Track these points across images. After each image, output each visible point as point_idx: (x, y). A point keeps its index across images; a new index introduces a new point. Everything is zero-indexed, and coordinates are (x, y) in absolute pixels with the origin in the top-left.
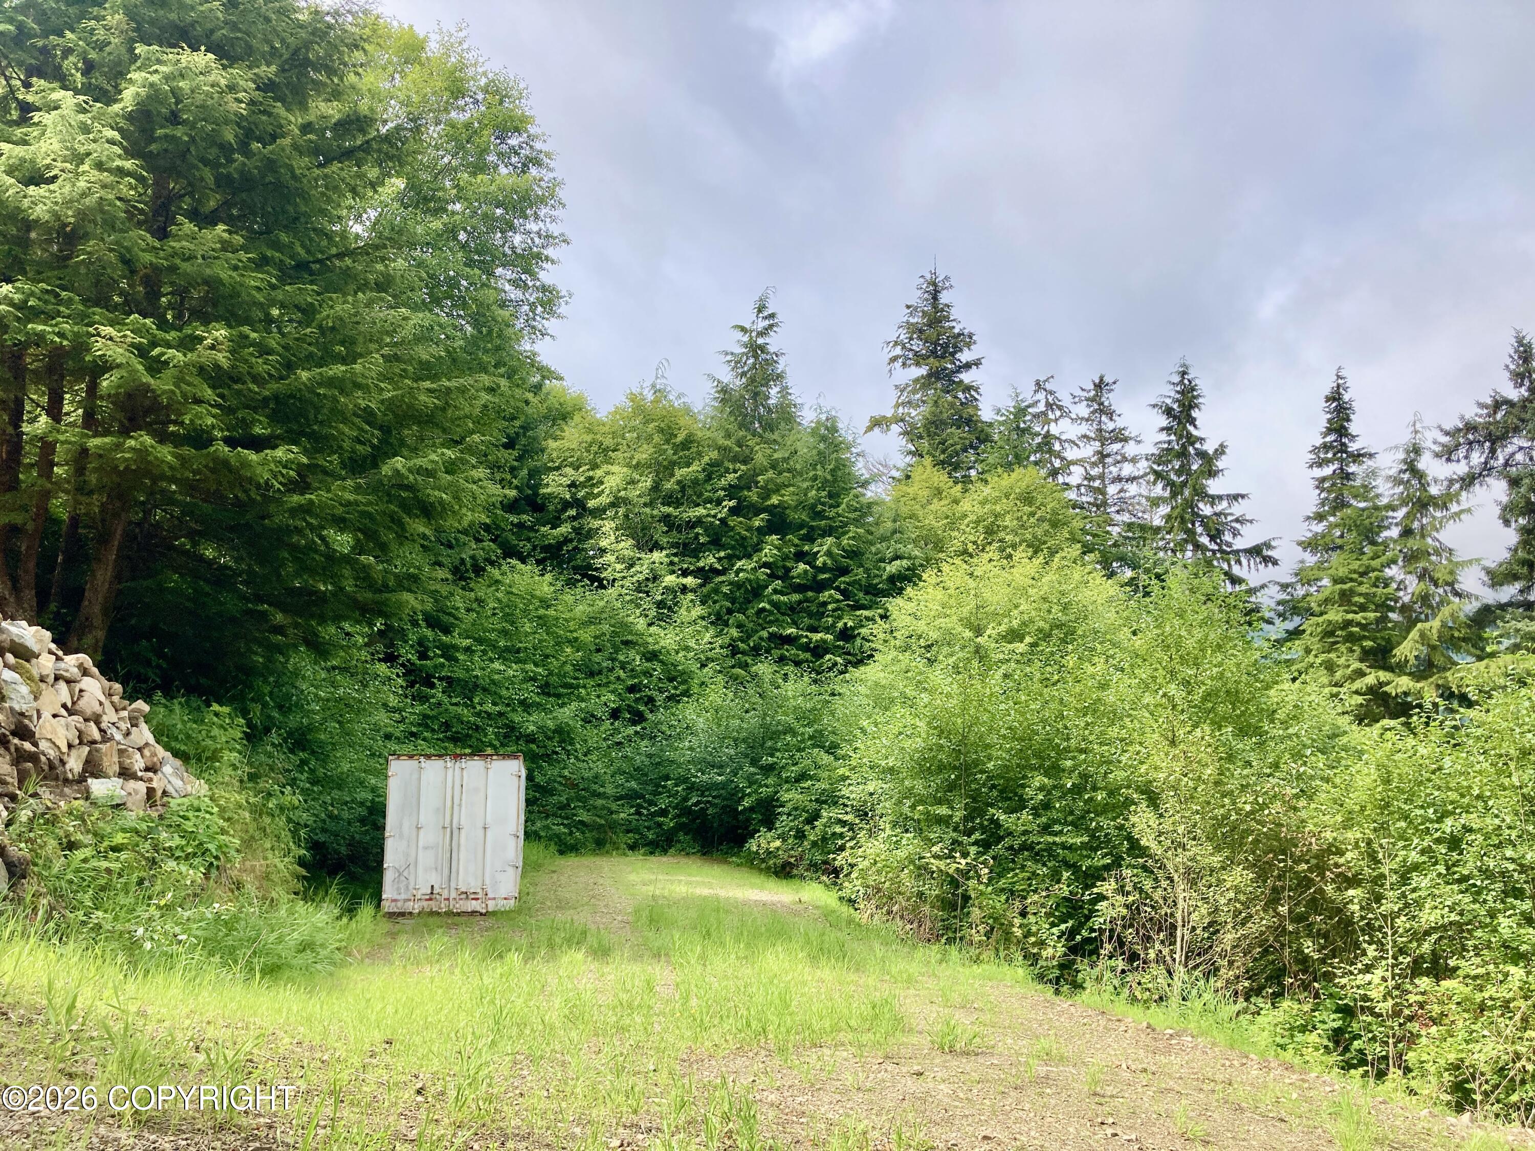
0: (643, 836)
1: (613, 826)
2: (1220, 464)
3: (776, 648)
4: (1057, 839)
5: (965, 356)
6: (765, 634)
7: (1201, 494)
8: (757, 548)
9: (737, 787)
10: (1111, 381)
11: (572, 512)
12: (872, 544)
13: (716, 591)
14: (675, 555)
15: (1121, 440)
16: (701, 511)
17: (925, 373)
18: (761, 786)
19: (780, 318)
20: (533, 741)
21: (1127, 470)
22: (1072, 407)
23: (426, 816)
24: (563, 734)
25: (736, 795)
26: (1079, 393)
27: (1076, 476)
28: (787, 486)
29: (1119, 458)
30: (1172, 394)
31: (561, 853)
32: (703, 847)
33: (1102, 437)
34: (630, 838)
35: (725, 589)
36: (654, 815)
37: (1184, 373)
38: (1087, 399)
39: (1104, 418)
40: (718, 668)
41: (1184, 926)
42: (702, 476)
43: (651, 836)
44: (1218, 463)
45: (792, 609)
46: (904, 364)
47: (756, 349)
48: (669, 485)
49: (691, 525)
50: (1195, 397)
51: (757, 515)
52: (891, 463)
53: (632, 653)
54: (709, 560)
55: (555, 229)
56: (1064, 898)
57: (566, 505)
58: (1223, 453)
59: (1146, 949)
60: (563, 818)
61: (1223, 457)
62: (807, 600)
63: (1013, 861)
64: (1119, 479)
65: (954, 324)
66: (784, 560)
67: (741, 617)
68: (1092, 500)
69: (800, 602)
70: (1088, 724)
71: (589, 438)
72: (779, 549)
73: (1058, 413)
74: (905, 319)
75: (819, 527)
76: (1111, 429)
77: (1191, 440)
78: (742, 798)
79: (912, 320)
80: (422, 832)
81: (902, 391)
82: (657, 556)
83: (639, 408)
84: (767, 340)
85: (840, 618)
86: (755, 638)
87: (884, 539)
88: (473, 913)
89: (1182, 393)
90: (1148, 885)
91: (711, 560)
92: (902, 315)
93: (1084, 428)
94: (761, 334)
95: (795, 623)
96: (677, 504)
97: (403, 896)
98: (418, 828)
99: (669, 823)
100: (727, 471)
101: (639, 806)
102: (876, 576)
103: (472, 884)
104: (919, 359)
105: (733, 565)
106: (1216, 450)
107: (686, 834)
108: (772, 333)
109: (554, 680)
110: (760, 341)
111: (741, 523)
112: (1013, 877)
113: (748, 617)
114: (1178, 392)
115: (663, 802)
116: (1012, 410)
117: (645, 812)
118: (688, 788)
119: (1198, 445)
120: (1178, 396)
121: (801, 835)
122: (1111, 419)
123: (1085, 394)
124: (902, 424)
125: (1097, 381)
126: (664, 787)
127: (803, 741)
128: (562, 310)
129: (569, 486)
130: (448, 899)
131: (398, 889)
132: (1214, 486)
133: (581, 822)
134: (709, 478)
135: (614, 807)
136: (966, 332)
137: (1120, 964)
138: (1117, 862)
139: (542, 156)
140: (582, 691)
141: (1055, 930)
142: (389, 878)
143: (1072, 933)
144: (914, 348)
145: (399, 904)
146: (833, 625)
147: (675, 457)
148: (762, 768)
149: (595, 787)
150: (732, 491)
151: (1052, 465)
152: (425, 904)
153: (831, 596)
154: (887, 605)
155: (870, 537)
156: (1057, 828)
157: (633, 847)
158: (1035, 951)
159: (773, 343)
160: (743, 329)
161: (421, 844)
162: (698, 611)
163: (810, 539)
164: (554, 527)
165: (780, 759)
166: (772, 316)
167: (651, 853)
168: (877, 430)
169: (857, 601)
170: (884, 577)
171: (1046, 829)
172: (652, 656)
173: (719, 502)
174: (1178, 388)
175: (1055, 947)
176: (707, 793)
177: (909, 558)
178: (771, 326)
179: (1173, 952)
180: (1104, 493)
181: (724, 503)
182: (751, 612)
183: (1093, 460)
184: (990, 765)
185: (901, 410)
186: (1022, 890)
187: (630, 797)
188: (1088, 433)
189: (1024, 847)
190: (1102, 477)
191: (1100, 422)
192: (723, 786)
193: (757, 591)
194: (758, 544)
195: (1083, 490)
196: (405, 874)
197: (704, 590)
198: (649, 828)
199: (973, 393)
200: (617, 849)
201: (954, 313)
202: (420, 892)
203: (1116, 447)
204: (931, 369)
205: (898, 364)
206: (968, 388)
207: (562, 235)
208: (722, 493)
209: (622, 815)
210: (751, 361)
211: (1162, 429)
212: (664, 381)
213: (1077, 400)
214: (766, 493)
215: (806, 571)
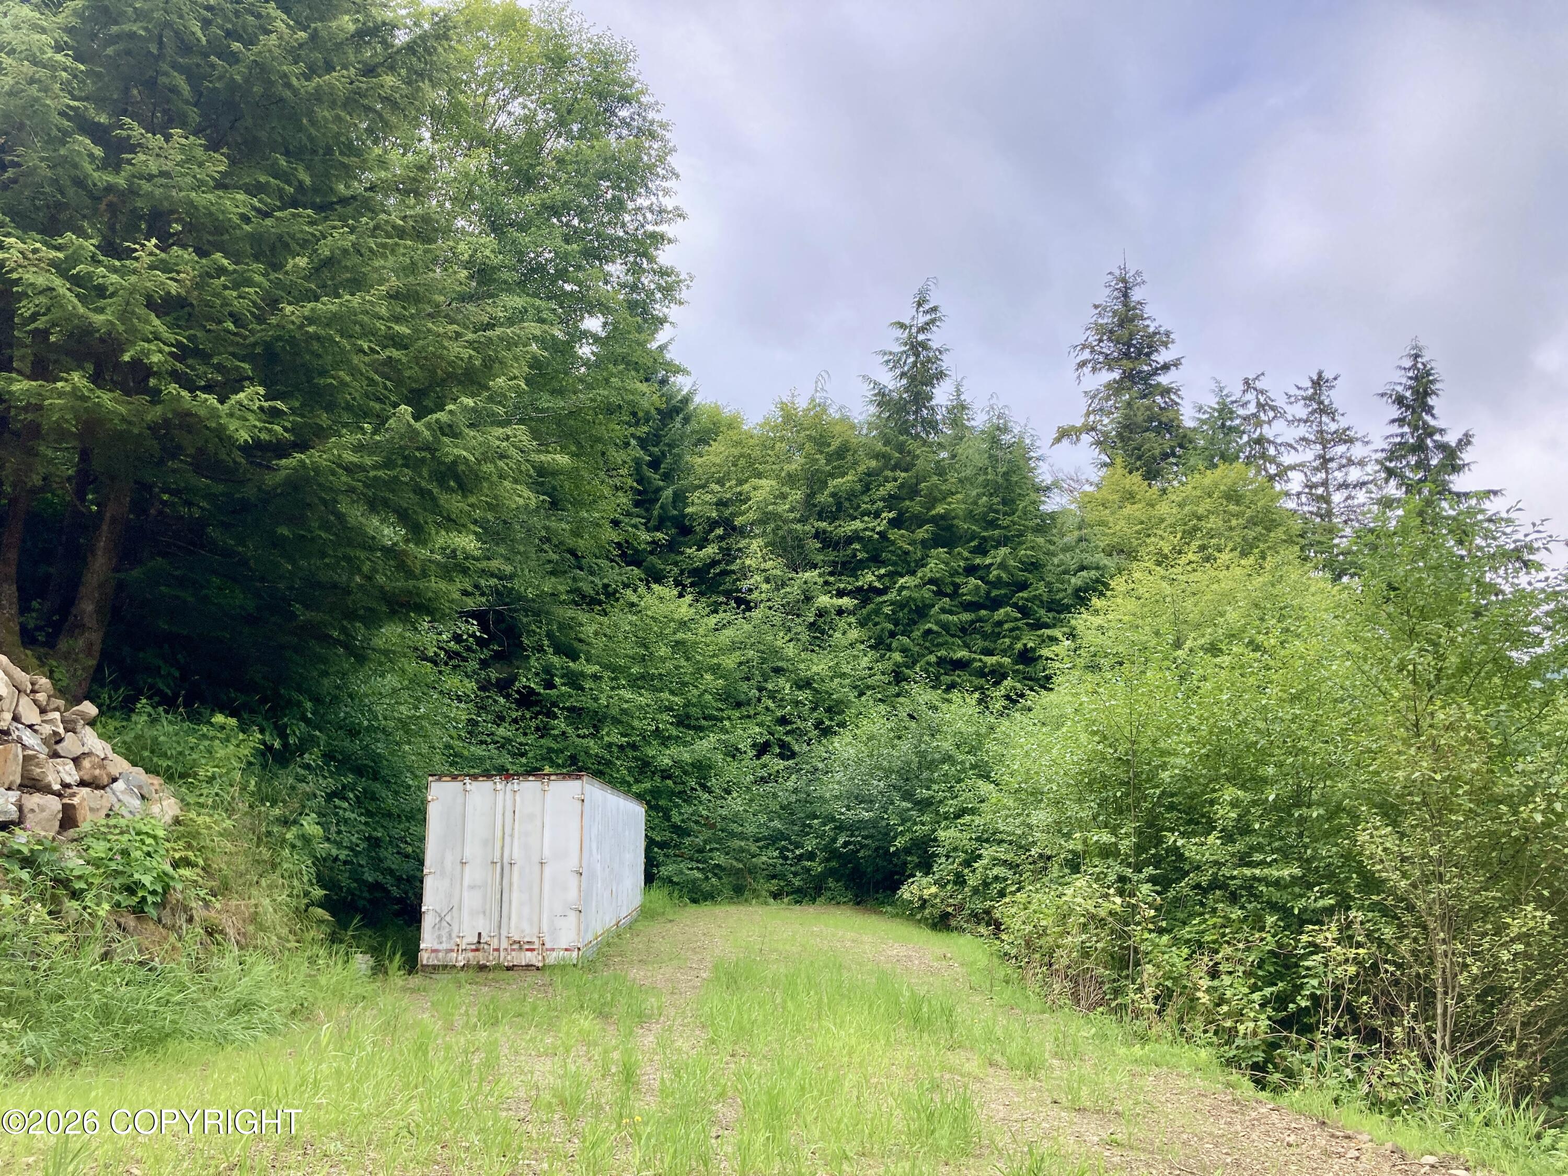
0: (789, 883)
1: (752, 871)
2: (1466, 456)
3: (946, 674)
4: (1257, 872)
5: (1162, 357)
6: (932, 658)
7: (1443, 490)
8: (921, 563)
9: (888, 824)
10: (1331, 377)
11: (720, 531)
12: (1054, 554)
13: (877, 612)
14: (831, 574)
15: (1345, 442)
16: (857, 525)
17: (1118, 378)
18: (915, 824)
19: (943, 310)
20: (669, 777)
21: (1355, 474)
22: (1288, 408)
23: (473, 850)
24: (702, 768)
25: (888, 835)
26: (1293, 391)
27: (1296, 481)
28: (953, 494)
29: (1344, 461)
30: (1404, 380)
31: (695, 901)
32: (856, 896)
33: (1323, 439)
34: (774, 885)
35: (887, 610)
36: (800, 858)
37: (1416, 356)
38: (1304, 399)
39: (1325, 419)
40: (879, 696)
41: (1446, 993)
42: (858, 487)
43: (797, 882)
44: (1463, 456)
45: (963, 630)
46: (1094, 370)
47: (916, 347)
48: (823, 498)
49: (849, 540)
50: (1432, 382)
51: (920, 527)
52: (1083, 478)
53: (782, 681)
54: (868, 578)
55: (669, 203)
56: (1269, 952)
57: (714, 524)
58: (1469, 443)
59: (1391, 1025)
60: (698, 861)
61: (1469, 448)
62: (980, 620)
63: (1202, 904)
64: (1344, 485)
65: (1147, 322)
66: (952, 575)
67: (905, 640)
68: (1315, 509)
69: (973, 622)
70: (1296, 716)
71: (735, 451)
72: (947, 564)
73: (1271, 414)
74: (1092, 320)
75: (992, 538)
76: (1333, 430)
77: (1430, 432)
78: (895, 838)
79: (1100, 321)
80: (467, 868)
81: (1094, 397)
82: (811, 575)
83: (789, 417)
84: (929, 336)
85: (1018, 638)
86: (922, 663)
87: (1066, 549)
88: (528, 966)
89: (1416, 378)
90: (1388, 932)
91: (870, 578)
92: (1089, 316)
93: (1302, 431)
94: (922, 330)
95: (967, 646)
96: (833, 518)
97: (444, 946)
98: (463, 864)
99: (817, 867)
100: (887, 480)
101: (785, 848)
102: (1059, 591)
103: (527, 932)
104: (1110, 362)
105: (895, 583)
106: (1460, 441)
107: (837, 881)
108: (934, 329)
109: (693, 711)
110: (921, 337)
111: (902, 536)
112: (1200, 924)
113: (913, 641)
114: (1411, 378)
115: (810, 844)
116: (1216, 406)
117: (790, 854)
118: (836, 828)
119: (1437, 437)
120: (1410, 382)
121: (960, 881)
122: (1333, 420)
123: (1302, 393)
124: (1094, 434)
125: (1315, 378)
126: (810, 826)
127: (964, 770)
128: (684, 294)
129: (717, 504)
130: (498, 950)
131: (439, 937)
132: (1459, 483)
133: (718, 866)
134: (867, 489)
135: (754, 848)
136: (1162, 330)
137: (1351, 1044)
138: (1344, 903)
139: (655, 127)
140: (726, 723)
141: (1256, 996)
142: (428, 923)
143: (1281, 1001)
144: (1104, 350)
145: (441, 955)
146: (1011, 647)
147: (828, 468)
148: (917, 803)
149: (734, 826)
150: (891, 501)
151: (1266, 471)
152: (471, 955)
153: (1007, 614)
154: (1073, 622)
155: (1052, 548)
156: (1257, 857)
157: (776, 896)
158: (1228, 1024)
159: (936, 339)
160: (902, 326)
161: (466, 884)
162: (854, 634)
163: (982, 550)
164: (699, 549)
165: (938, 791)
166: (934, 309)
167: (797, 902)
168: (1065, 442)
169: (1038, 620)
170: (1069, 591)
171: (1244, 860)
172: (805, 684)
173: (877, 515)
174: (1411, 374)
175: (1256, 1020)
176: (857, 833)
177: (1097, 568)
178: (933, 321)
179: (1430, 1031)
180: (1328, 502)
181: (884, 515)
182: (917, 634)
183: (1314, 464)
184: (1165, 775)
185: (1092, 418)
186: (1214, 942)
187: (773, 839)
188: (1307, 435)
189: (1215, 884)
190: (1325, 483)
191: (1320, 422)
192: (874, 822)
193: (921, 611)
194: (923, 559)
195: (1304, 499)
196: (448, 918)
197: (864, 611)
198: (795, 874)
199: (1173, 397)
200: (758, 897)
201: (1148, 311)
202: (465, 941)
203: (1341, 449)
204: (1124, 372)
205: (1087, 370)
206: (1166, 391)
207: (677, 208)
208: (881, 504)
209: (764, 859)
210: (911, 359)
211: (1393, 421)
212: (825, 394)
213: (1293, 399)
214: (933, 501)
215: (977, 588)
